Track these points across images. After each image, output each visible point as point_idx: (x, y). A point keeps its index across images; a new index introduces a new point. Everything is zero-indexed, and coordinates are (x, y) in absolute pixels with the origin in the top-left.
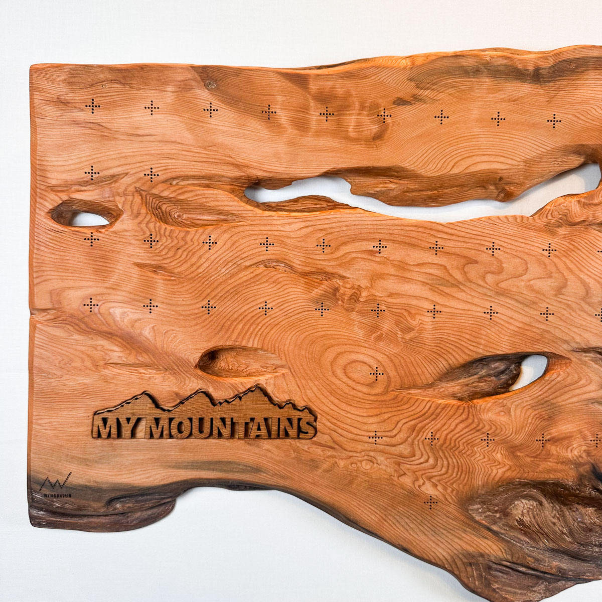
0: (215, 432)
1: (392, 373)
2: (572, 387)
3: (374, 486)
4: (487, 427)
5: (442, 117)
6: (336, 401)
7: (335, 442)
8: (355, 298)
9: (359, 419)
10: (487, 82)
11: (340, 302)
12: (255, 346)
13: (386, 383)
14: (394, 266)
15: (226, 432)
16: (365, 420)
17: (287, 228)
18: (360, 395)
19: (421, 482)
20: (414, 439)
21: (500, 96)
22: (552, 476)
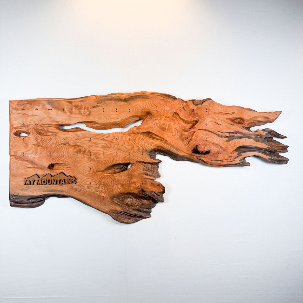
0: (52, 183)
1: (94, 168)
2: (136, 170)
3: (90, 195)
4: (116, 180)
5: (103, 110)
6: (81, 175)
7: (81, 185)
8: (85, 151)
9: (87, 179)
10: (114, 102)
11: (81, 152)
12: (61, 163)
13: (93, 171)
14: (94, 144)
15: (55, 183)
16: (88, 179)
17: (68, 135)
18: (86, 174)
19: (101, 193)
20: (100, 183)
21: (116, 105)
22: (132, 191)
